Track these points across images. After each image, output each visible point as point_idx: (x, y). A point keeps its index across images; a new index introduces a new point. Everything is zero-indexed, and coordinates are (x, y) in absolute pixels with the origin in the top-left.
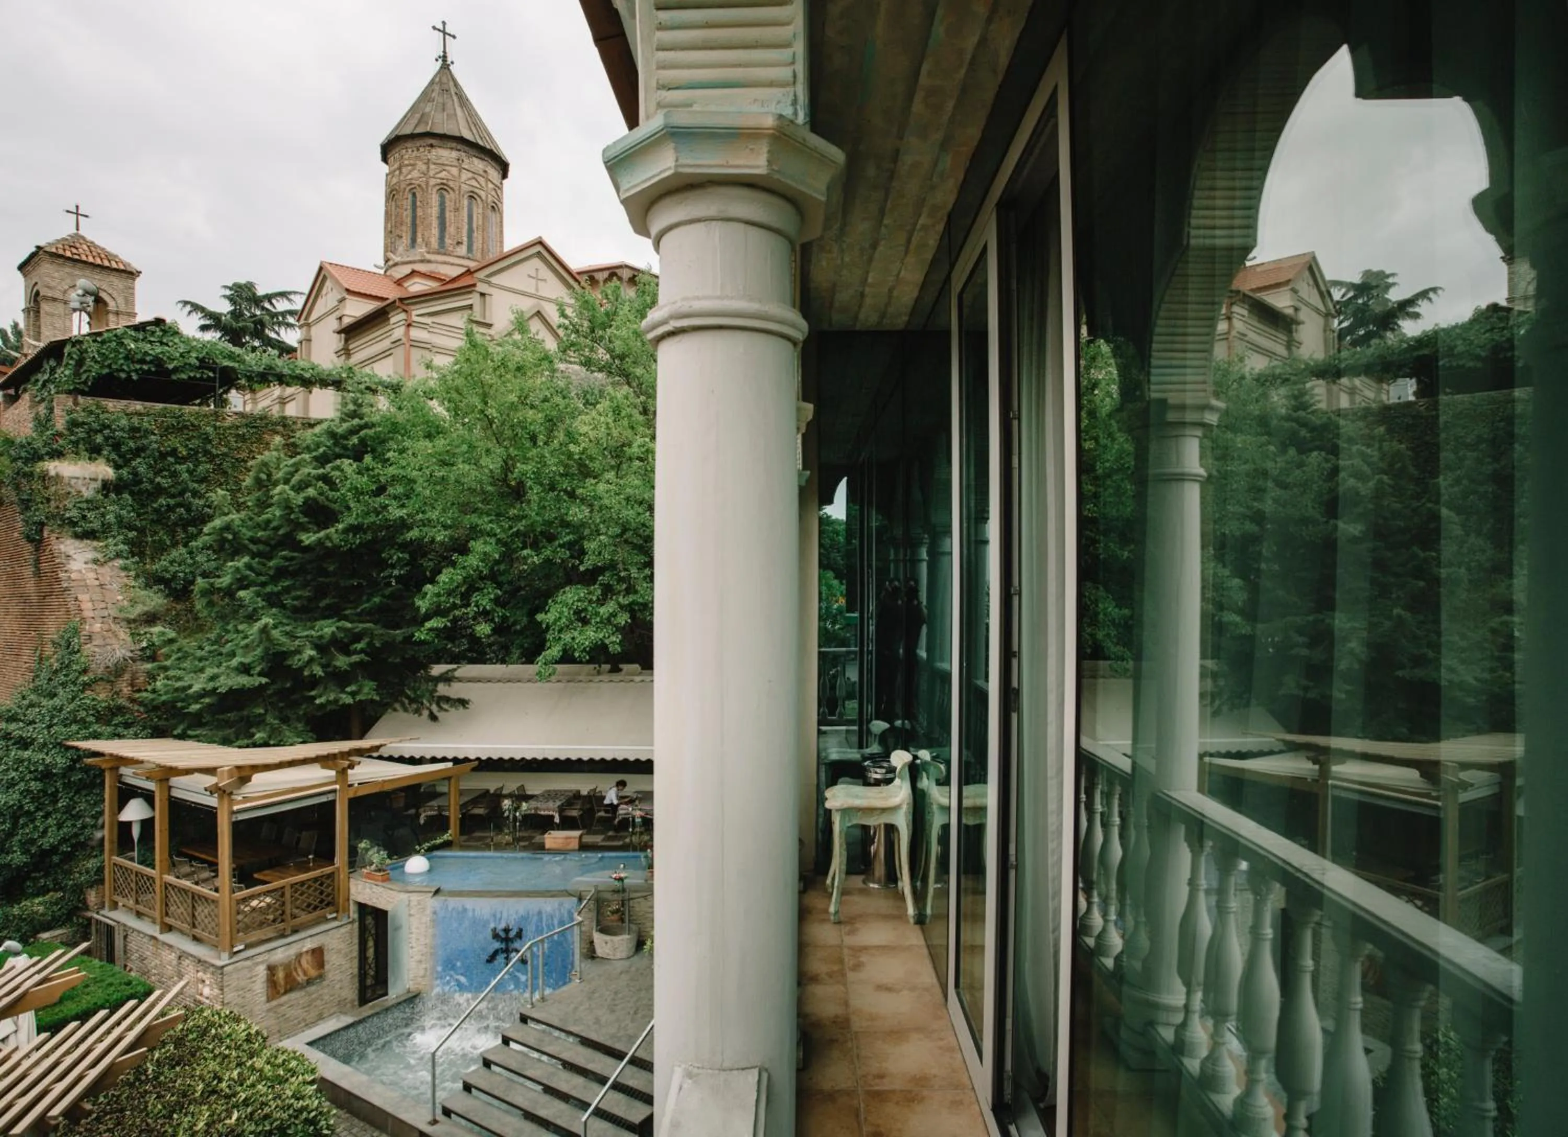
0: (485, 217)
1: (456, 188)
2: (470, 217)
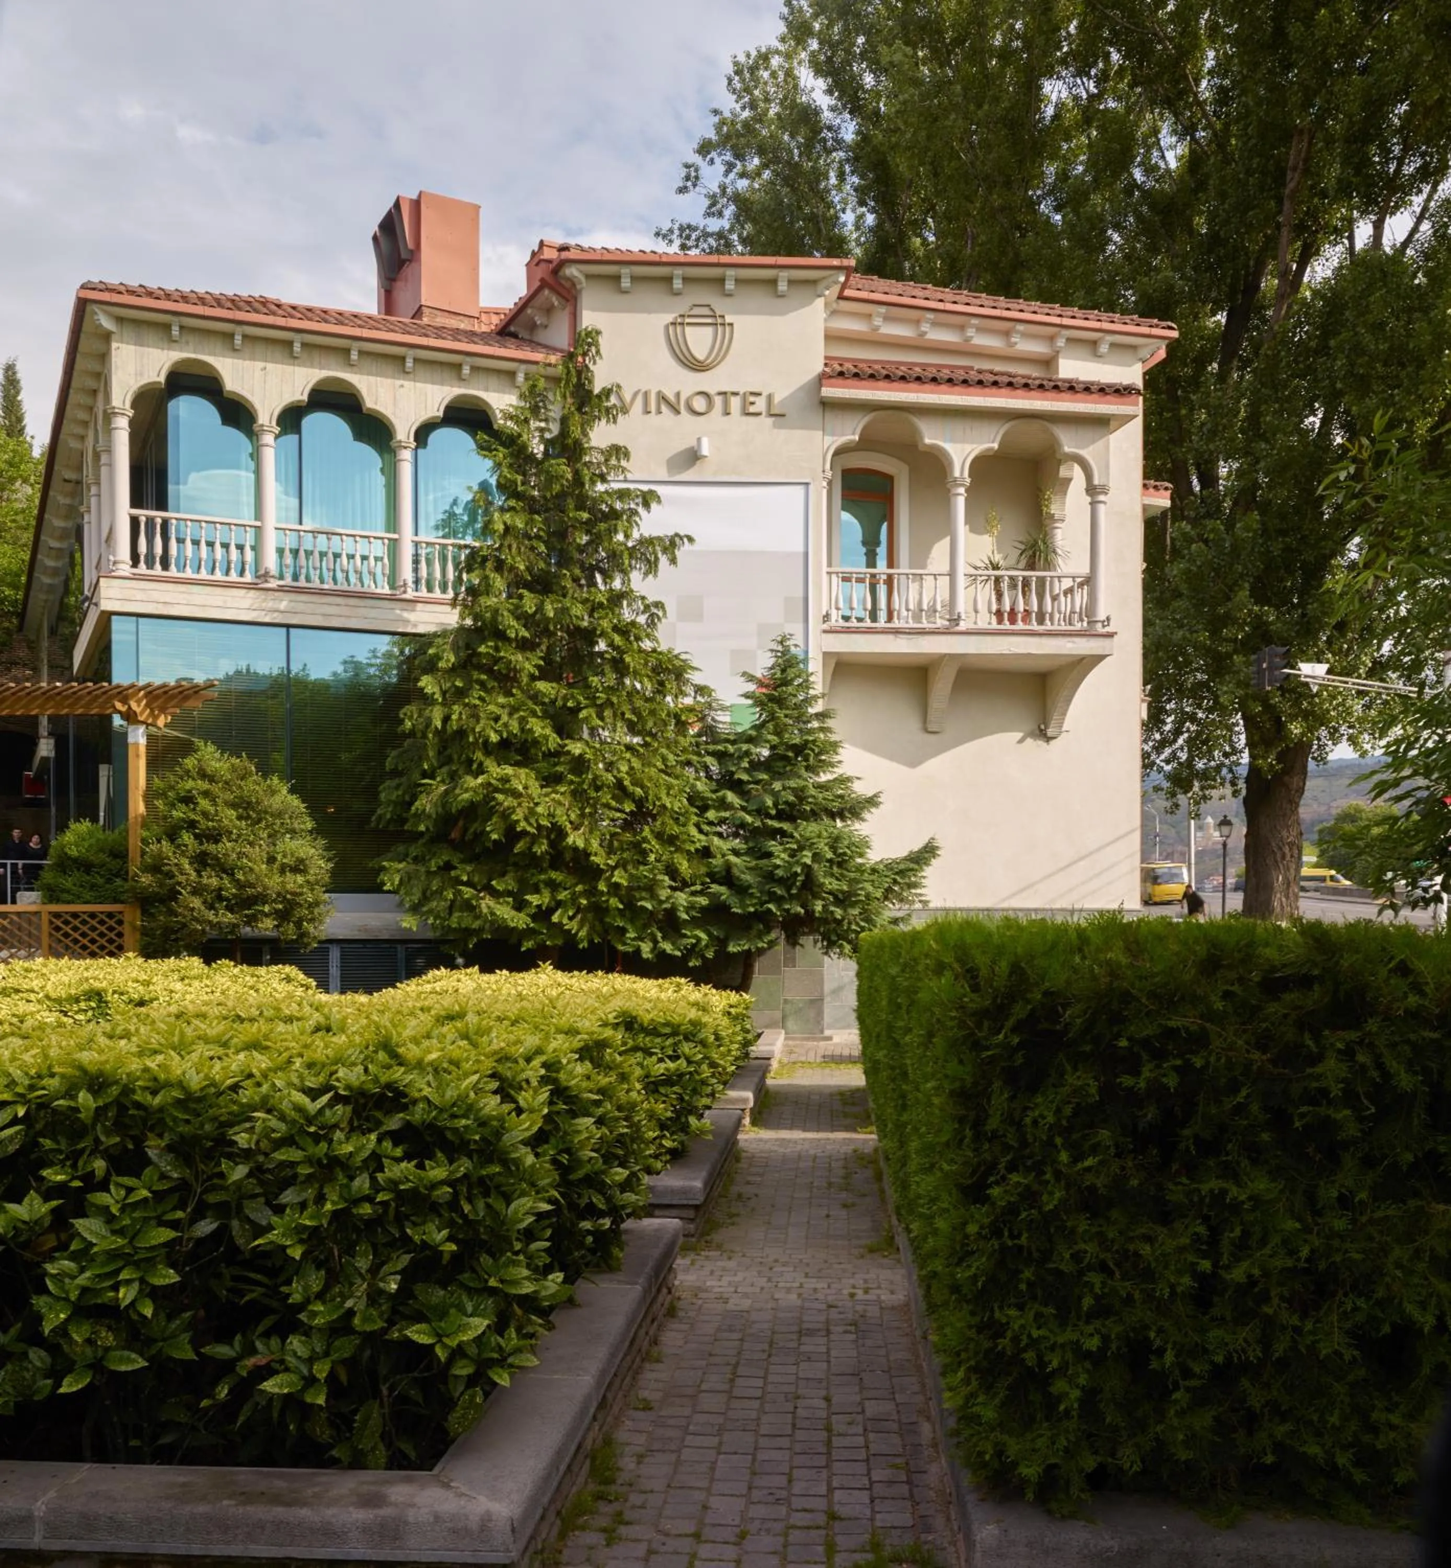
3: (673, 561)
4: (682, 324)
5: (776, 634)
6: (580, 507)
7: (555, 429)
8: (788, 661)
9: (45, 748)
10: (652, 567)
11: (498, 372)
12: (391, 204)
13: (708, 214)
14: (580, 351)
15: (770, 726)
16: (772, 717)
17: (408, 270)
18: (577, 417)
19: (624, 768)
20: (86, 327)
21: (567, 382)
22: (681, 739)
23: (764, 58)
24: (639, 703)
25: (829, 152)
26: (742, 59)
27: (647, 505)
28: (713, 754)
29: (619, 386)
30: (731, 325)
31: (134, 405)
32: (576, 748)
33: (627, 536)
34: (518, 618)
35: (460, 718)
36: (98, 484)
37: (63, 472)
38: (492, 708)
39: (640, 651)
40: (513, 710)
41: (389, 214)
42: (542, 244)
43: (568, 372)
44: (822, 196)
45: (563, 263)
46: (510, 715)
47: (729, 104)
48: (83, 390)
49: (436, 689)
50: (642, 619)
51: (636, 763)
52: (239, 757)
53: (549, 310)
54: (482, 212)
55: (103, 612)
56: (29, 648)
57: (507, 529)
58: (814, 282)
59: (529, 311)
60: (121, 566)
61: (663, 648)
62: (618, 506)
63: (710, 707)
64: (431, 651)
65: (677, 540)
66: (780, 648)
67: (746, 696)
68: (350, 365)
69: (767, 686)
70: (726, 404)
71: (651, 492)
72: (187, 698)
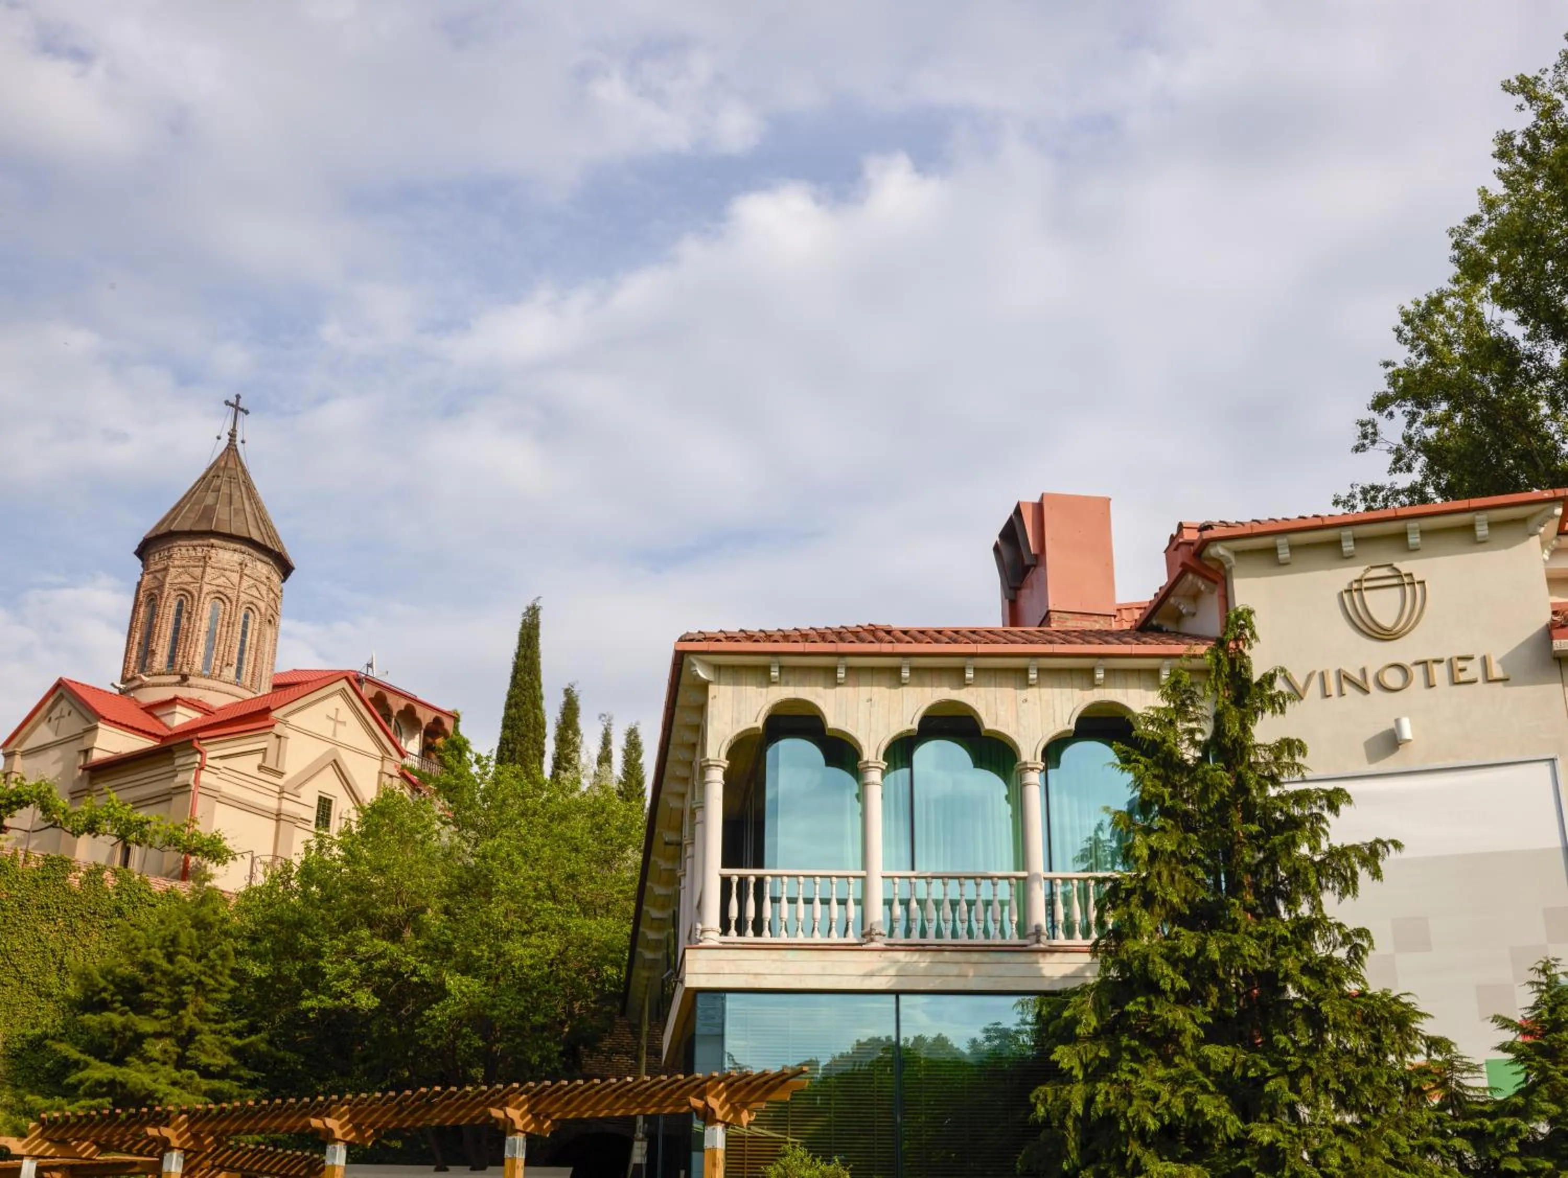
0: (260, 633)
1: (234, 599)
2: (244, 634)
3: (1377, 874)
4: (1359, 590)
5: (1536, 960)
6: (1248, 818)
7: (1208, 728)
8: (1557, 995)
9: (638, 1154)
10: (1349, 885)
11: (1138, 672)
12: (1011, 511)
13: (1392, 471)
14: (1231, 635)
15: (1544, 1090)
16: (1545, 1078)
17: (1033, 576)
18: (1234, 712)
19: (1335, 1160)
20: (684, 679)
21: (1219, 673)
22: (1414, 1114)
23: (1436, 303)
24: (1348, 1067)
25: (1533, 382)
26: (1411, 308)
27: (1334, 808)
28: (1462, 1134)
29: (1283, 670)
30: (1422, 583)
31: (731, 754)
32: (1264, 1134)
33: (1313, 849)
34: (1174, 964)
35: (1107, 1100)
36: (693, 843)
37: (665, 835)
38: (1147, 1084)
39: (1344, 996)
40: (1177, 1083)
41: (1010, 522)
42: (1181, 526)
43: (1219, 661)
44: (1534, 429)
45: (1206, 543)
46: (1173, 1093)
47: (1402, 356)
48: (683, 745)
49: (1076, 1063)
50: (1341, 953)
51: (1352, 1152)
52: (829, 1162)
53: (1196, 596)
54: (1112, 504)
55: (687, 989)
56: (632, 1032)
57: (1154, 854)
58: (1523, 521)
59: (1172, 600)
60: (708, 934)
61: (1374, 988)
62: (1296, 811)
63: (1450, 1065)
64: (1066, 1014)
65: (1380, 848)
66: (1543, 979)
67: (1505, 1048)
68: (963, 683)
69: (1530, 1033)
70: (1427, 674)
71: (1338, 791)
72: (772, 1090)
